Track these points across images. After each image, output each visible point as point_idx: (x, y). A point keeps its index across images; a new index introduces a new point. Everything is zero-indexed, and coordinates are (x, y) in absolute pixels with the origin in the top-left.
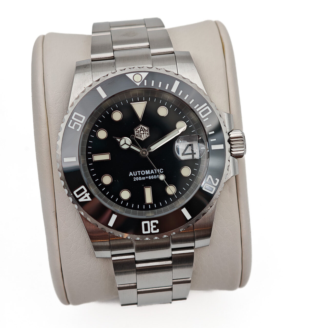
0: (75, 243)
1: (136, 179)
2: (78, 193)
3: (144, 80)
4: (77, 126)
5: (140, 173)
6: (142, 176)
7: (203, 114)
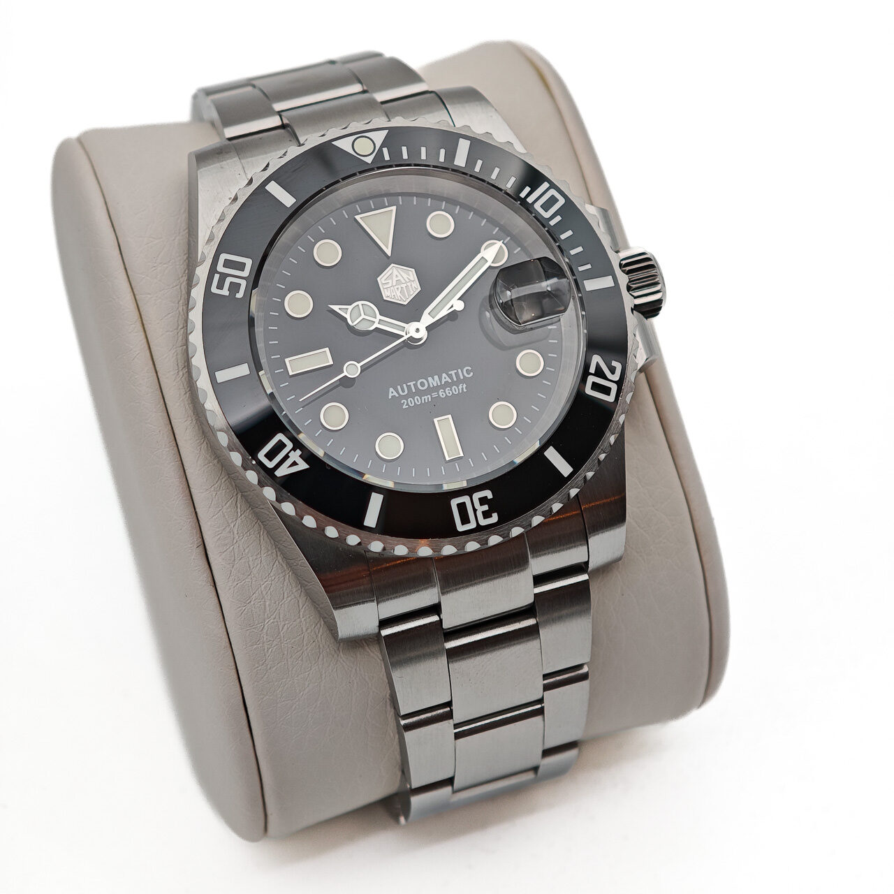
1: (407, 404)
2: (270, 456)
3: (380, 149)
4: (234, 287)
6: (420, 393)
7: (546, 206)
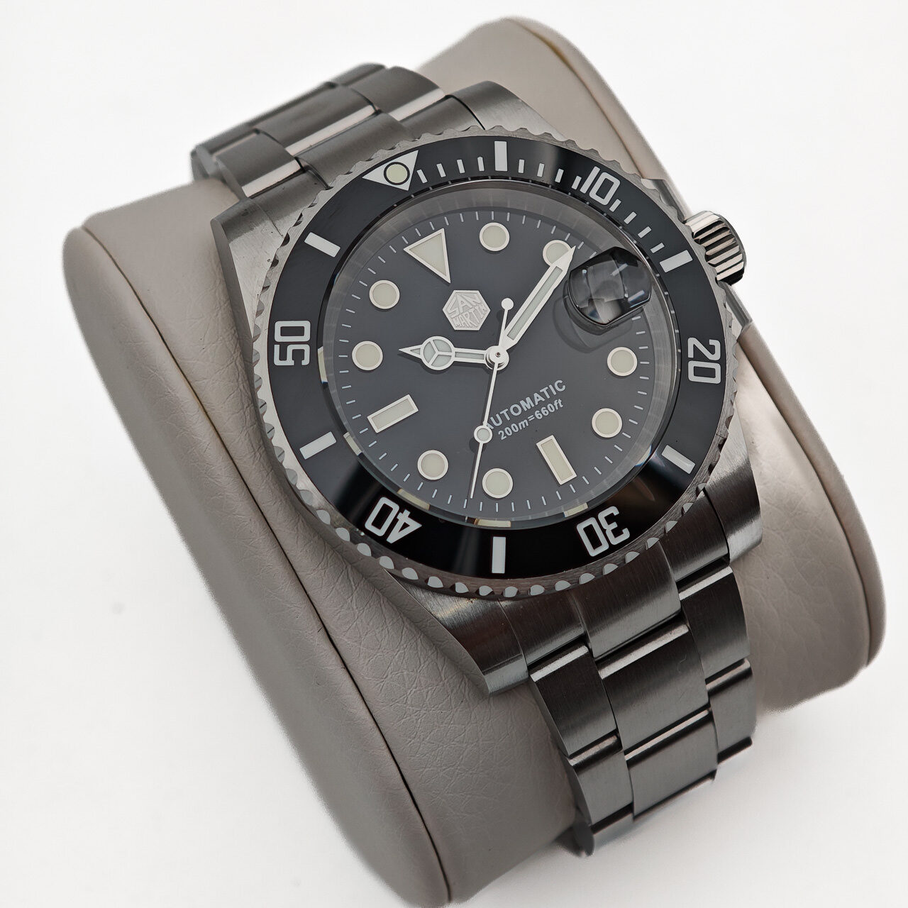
0: (414, 685)
1: (505, 434)
2: (378, 523)
3: (415, 173)
4: (298, 355)
5: (509, 413)
6: (516, 420)
7: (602, 193)
